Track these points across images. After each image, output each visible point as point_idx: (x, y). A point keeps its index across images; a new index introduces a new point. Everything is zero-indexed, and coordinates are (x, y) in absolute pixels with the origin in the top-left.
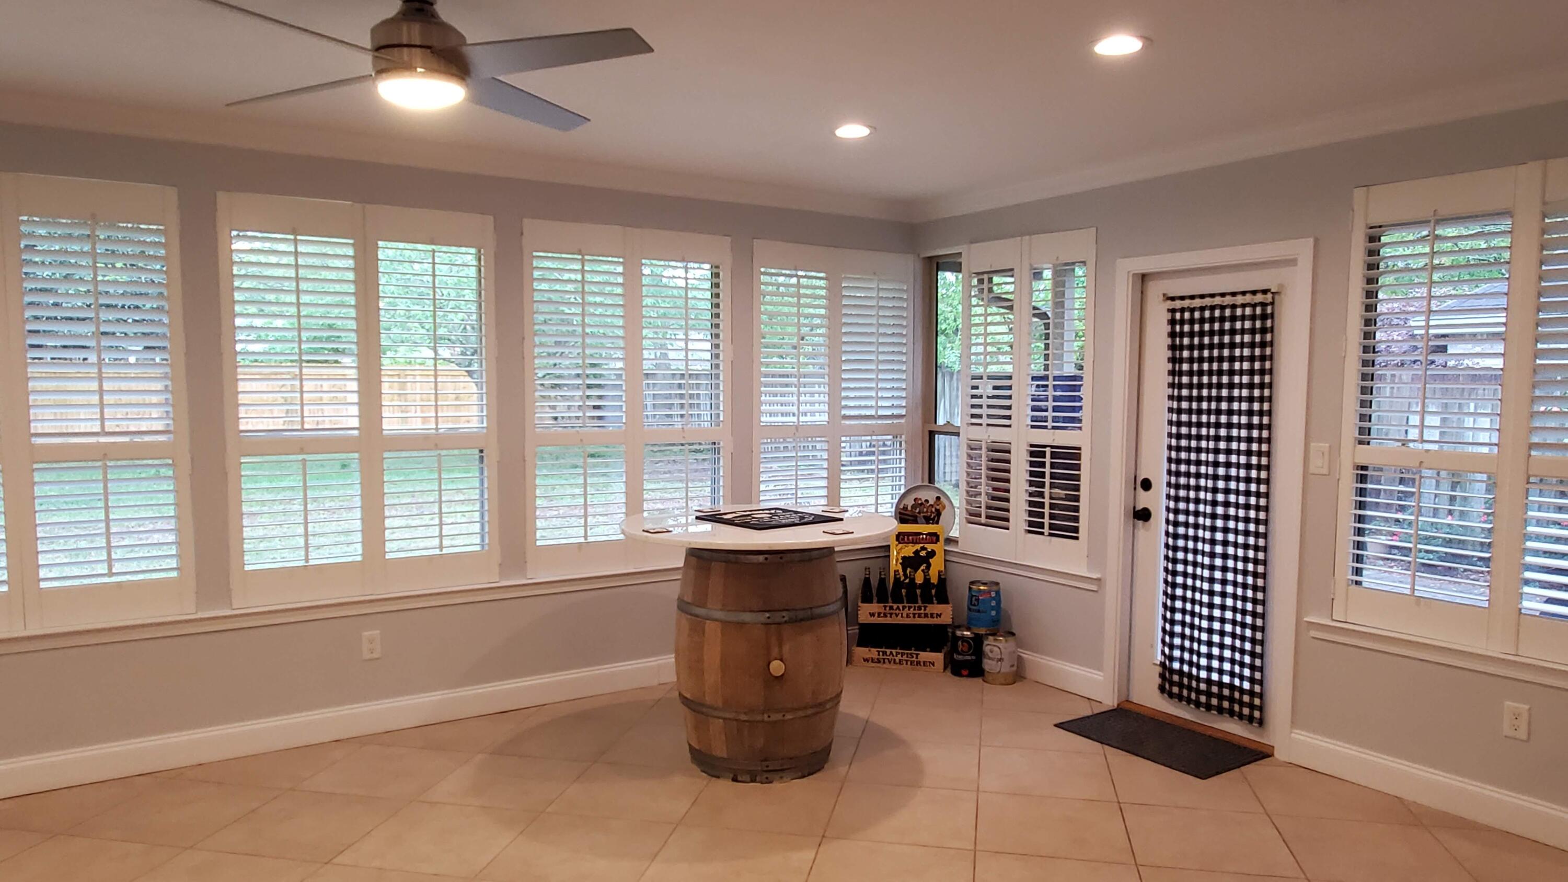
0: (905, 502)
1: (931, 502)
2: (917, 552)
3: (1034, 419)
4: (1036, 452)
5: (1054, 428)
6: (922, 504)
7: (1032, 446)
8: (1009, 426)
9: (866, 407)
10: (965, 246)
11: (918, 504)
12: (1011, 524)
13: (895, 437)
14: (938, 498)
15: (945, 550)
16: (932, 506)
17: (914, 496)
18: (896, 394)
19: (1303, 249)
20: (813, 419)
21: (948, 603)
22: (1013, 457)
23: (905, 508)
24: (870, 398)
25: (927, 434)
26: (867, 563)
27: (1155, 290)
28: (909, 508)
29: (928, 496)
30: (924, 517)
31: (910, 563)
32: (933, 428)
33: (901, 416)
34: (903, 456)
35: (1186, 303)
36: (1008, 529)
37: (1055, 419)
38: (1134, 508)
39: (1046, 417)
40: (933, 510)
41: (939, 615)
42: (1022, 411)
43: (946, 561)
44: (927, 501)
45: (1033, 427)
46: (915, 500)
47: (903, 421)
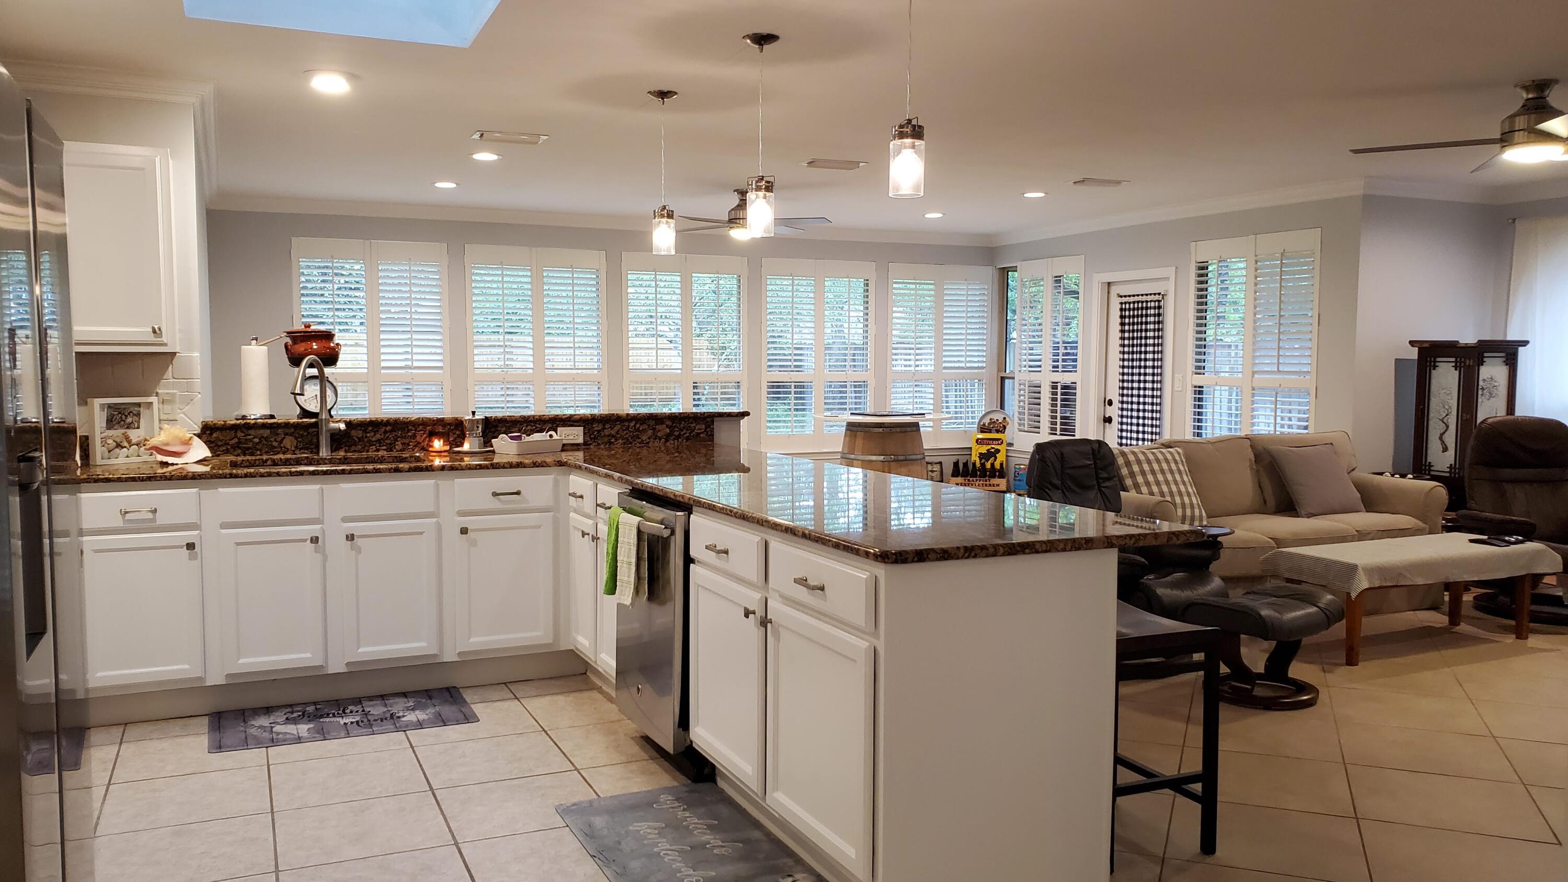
0: (984, 421)
1: (1000, 421)
2: (988, 450)
3: (1054, 367)
4: (1054, 386)
5: (1063, 371)
6: (994, 422)
7: (1053, 383)
8: (1040, 371)
9: (959, 362)
10: (1019, 263)
11: (992, 422)
12: (1041, 430)
13: (980, 381)
14: (1005, 418)
15: (1007, 450)
16: (1000, 423)
17: (991, 416)
18: (980, 354)
19: (1170, 272)
20: (926, 368)
21: (1004, 478)
22: (1042, 390)
23: (984, 425)
24: (962, 356)
25: (1000, 378)
26: (957, 457)
27: (1115, 290)
28: (987, 425)
29: (999, 417)
30: (996, 430)
31: (983, 456)
32: (1003, 375)
33: (982, 368)
34: (984, 392)
35: (1127, 299)
36: (1039, 433)
37: (1064, 367)
38: (1104, 416)
39: (1058, 365)
40: (1001, 425)
41: (998, 485)
42: (1047, 364)
43: (1007, 456)
44: (998, 420)
45: (1053, 371)
46: (991, 419)
47: (984, 371)
